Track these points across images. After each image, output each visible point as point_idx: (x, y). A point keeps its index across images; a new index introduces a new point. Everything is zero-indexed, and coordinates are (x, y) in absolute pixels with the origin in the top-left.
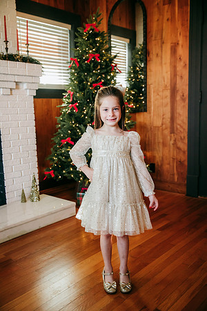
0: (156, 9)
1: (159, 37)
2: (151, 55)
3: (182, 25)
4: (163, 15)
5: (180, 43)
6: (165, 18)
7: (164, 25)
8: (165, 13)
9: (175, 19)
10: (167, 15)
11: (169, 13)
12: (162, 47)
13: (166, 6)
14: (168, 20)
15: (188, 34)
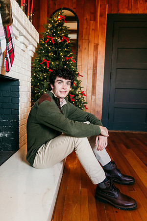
0: (85, 22)
1: (86, 38)
2: (81, 48)
3: (102, 35)
4: (90, 26)
5: (100, 44)
6: (91, 28)
7: (90, 32)
8: (91, 26)
9: (97, 30)
10: (92, 27)
11: (94, 26)
12: (88, 45)
13: (92, 22)
14: (93, 29)
15: (105, 40)
